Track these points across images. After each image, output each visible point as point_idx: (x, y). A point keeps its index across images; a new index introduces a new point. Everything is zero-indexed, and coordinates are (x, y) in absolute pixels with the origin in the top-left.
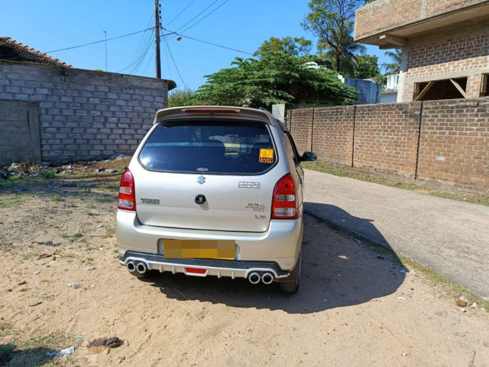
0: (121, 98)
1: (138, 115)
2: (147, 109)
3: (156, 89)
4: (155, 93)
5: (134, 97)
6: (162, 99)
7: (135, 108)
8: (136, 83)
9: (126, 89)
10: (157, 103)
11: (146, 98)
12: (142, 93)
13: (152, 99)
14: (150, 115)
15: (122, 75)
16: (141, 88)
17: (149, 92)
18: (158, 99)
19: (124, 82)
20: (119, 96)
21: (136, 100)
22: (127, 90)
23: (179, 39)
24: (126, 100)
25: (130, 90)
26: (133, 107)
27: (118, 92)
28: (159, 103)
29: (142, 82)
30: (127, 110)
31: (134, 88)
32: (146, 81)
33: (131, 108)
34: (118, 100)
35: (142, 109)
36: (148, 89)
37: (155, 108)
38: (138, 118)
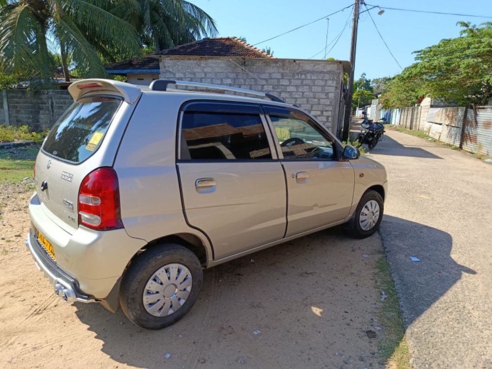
0: (292, 84)
1: (307, 101)
2: (317, 94)
3: (329, 72)
4: (327, 77)
5: (305, 82)
6: (335, 82)
7: (305, 93)
8: (308, 67)
9: (298, 74)
10: (329, 88)
11: (316, 82)
12: (313, 78)
13: (324, 84)
14: (319, 100)
15: (295, 61)
16: (312, 72)
17: (320, 76)
18: (330, 83)
19: (296, 68)
20: (290, 82)
21: (306, 85)
22: (298, 76)
23: (381, 12)
24: (297, 86)
25: (301, 75)
26: (303, 93)
27: (289, 78)
28: (331, 88)
29: (314, 66)
30: (296, 96)
31: (306, 72)
32: (319, 64)
33: (301, 94)
34: (289, 86)
35: (312, 95)
36: (321, 72)
37: (325, 93)
38: (307, 103)
